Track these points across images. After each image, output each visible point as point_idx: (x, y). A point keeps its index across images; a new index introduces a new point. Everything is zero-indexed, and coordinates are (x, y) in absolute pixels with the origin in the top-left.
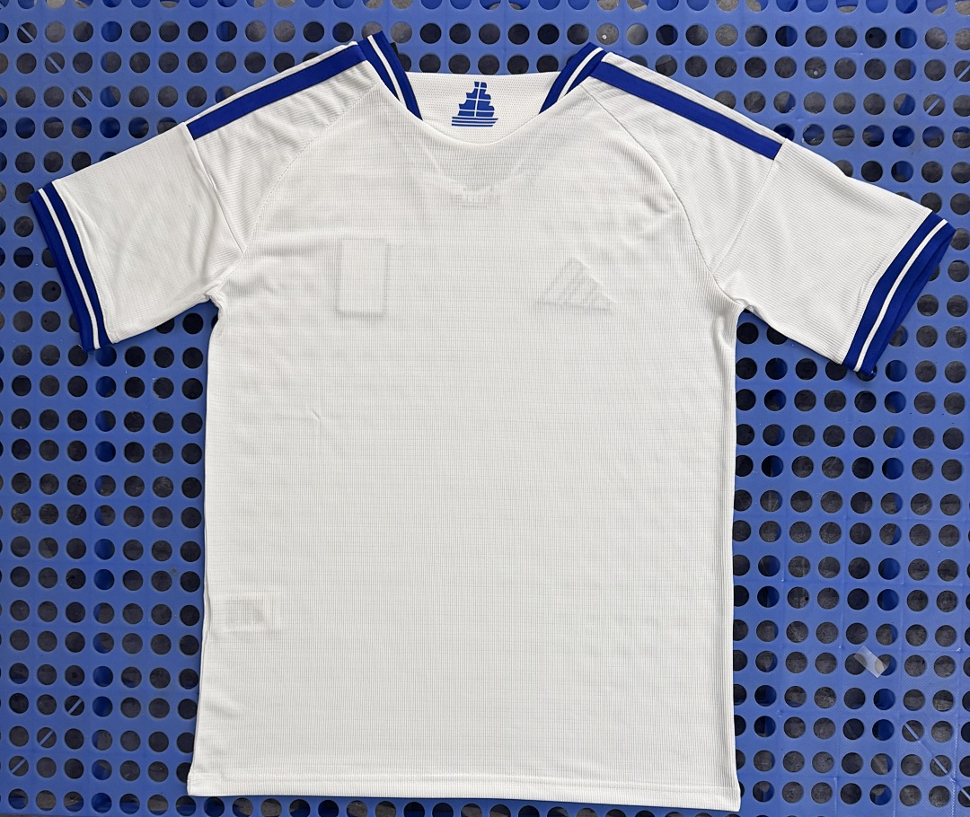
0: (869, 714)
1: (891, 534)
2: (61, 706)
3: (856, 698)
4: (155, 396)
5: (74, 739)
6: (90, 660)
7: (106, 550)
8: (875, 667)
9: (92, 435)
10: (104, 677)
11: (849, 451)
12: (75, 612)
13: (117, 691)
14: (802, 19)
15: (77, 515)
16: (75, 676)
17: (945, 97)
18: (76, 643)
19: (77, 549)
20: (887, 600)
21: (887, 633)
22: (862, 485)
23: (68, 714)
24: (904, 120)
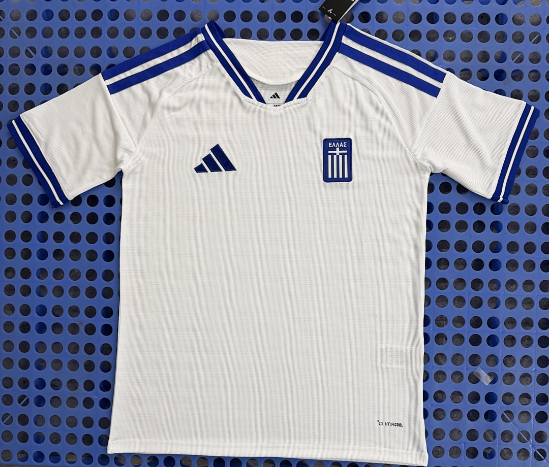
0: (482, 406)
1: (494, 302)
2: (16, 401)
3: (474, 398)
4: (71, 222)
5: (23, 420)
6: (33, 374)
7: (42, 311)
8: (486, 379)
9: (35, 245)
10: (41, 384)
11: (470, 255)
12: (24, 347)
13: (48, 392)
14: (442, 8)
15: (26, 291)
16: (24, 383)
17: (523, 53)
18: (25, 365)
19: (26, 310)
20: (492, 341)
21: (493, 360)
22: (477, 274)
23: (19, 406)
24: (500, 66)
